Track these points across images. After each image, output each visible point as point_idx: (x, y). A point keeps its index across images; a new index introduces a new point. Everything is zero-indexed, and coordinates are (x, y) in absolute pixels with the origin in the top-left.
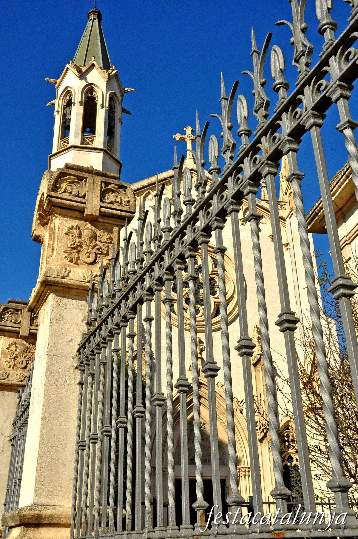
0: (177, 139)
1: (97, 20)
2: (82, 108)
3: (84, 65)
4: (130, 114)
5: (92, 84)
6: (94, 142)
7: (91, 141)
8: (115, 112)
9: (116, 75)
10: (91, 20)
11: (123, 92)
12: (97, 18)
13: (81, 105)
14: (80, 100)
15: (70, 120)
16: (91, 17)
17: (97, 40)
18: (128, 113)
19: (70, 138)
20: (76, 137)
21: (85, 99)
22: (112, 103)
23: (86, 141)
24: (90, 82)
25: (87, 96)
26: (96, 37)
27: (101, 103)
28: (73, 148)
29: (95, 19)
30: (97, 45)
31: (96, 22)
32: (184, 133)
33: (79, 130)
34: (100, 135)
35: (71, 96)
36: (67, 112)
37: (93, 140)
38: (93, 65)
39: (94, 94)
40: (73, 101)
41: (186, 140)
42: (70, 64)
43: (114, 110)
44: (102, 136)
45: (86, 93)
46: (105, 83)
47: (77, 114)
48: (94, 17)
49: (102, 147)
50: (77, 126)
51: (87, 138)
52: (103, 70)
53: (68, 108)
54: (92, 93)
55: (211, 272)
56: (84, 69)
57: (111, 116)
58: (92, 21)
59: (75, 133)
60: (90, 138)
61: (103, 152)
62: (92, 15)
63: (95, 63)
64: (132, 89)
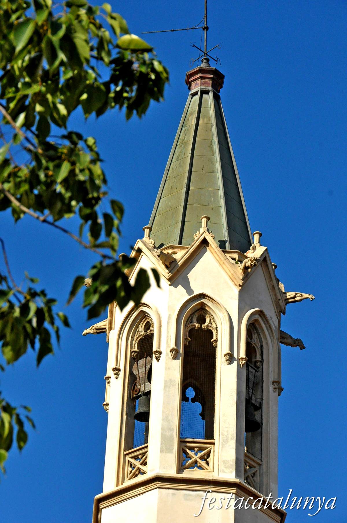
1: (211, 94)
2: (178, 364)
3: (180, 243)
4: (302, 347)
5: (203, 296)
6: (210, 460)
7: (201, 458)
8: (262, 362)
9: (264, 260)
10: (196, 93)
11: (282, 303)
12: (210, 88)
13: (175, 357)
14: (173, 345)
16: (196, 88)
17: (213, 155)
18: (297, 343)
19: (149, 449)
20: (165, 449)
21: (185, 339)
22: (255, 337)
23: (190, 458)
25: (190, 327)
26: (210, 146)
27: (227, 350)
28: (158, 484)
29: (207, 92)
30: (213, 171)
31: (209, 98)
33: (171, 429)
34: (226, 440)
35: (148, 326)
36: (140, 372)
38: (205, 242)
39: (207, 323)
40: (155, 349)
42: (146, 238)
43: (259, 358)
44: (232, 444)
45: (189, 320)
46: (236, 290)
47: (167, 385)
48: (205, 88)
49: (231, 476)
50: (166, 419)
51: (192, 449)
52: (228, 255)
53: (142, 362)
54: (202, 321)
56: (180, 256)
57: (252, 377)
58: (197, 97)
59: (163, 437)
60: (201, 449)
61: (234, 490)
62: (199, 81)
63: (209, 238)
64: (306, 295)
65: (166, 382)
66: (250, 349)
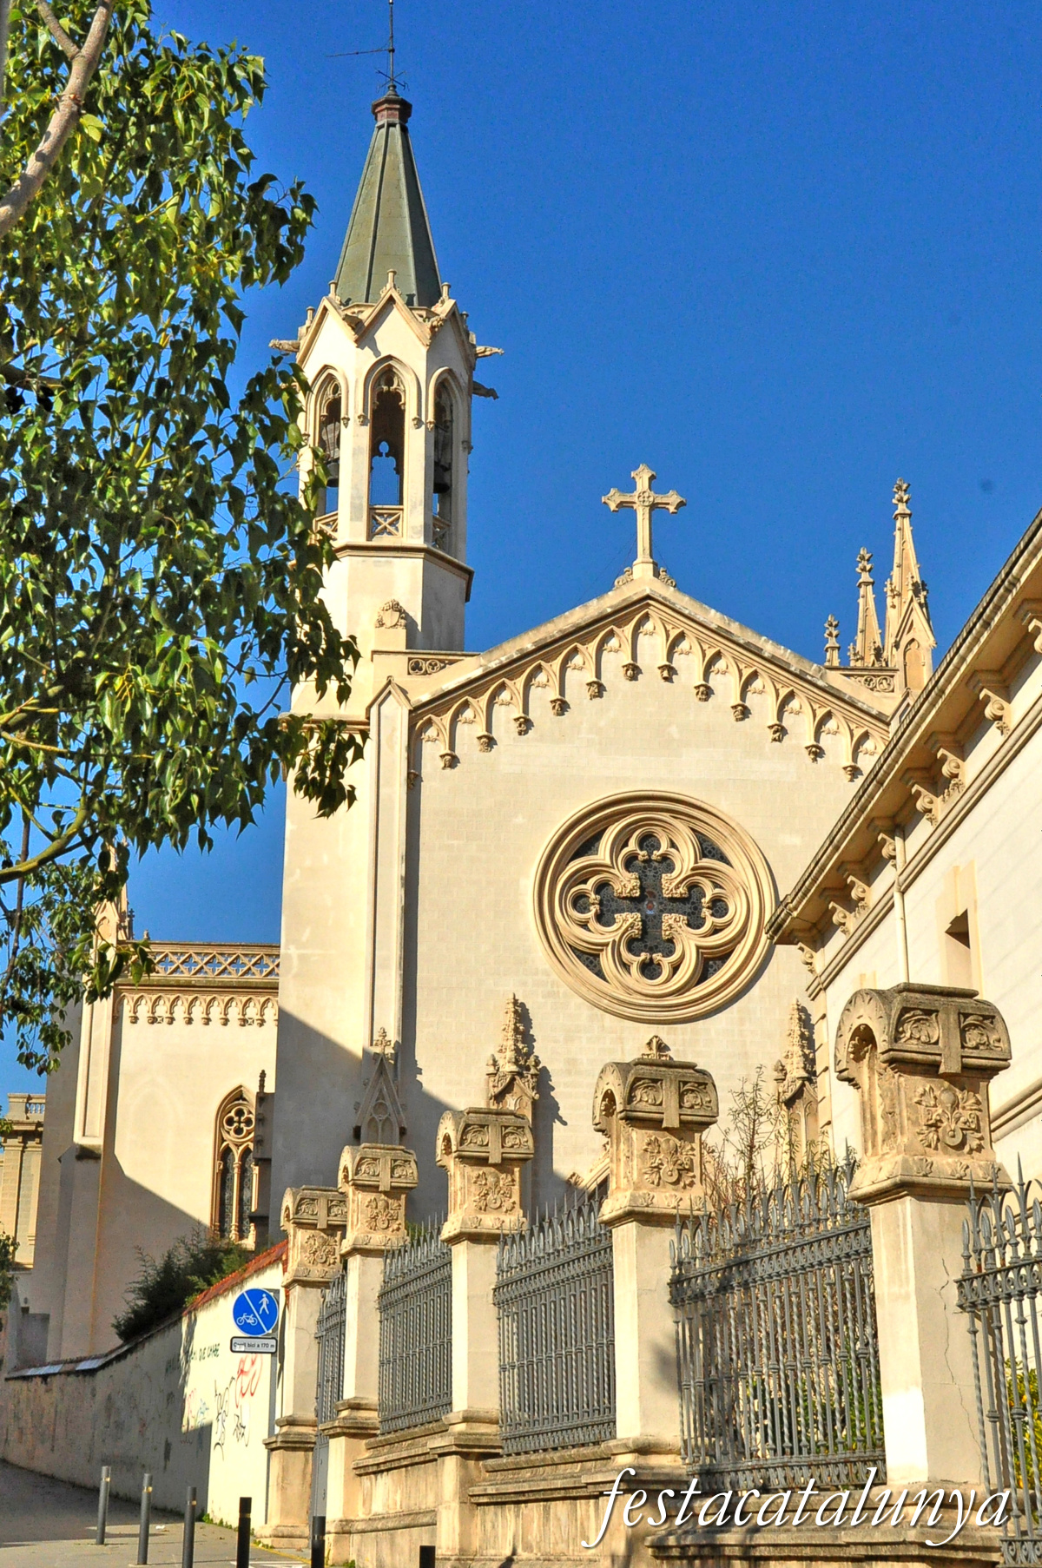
0: (613, 507)
1: (398, 126)
2: (366, 430)
3: (367, 301)
4: (496, 397)
5: (390, 357)
6: (399, 525)
7: (390, 524)
8: (451, 421)
9: (453, 314)
10: (382, 127)
11: (472, 359)
12: (397, 120)
13: (363, 424)
14: (360, 412)
15: (337, 460)
16: (382, 121)
17: (401, 197)
18: (490, 393)
19: (339, 517)
20: (355, 517)
21: (373, 403)
22: (444, 396)
23: (380, 524)
24: (383, 354)
25: (378, 390)
26: (398, 187)
27: (415, 415)
28: (349, 552)
29: (394, 125)
30: (401, 216)
31: (396, 131)
32: (630, 486)
33: (360, 497)
34: (414, 507)
35: (336, 389)
36: (329, 437)
37: (398, 519)
38: (391, 300)
39: (395, 386)
40: (342, 415)
41: (635, 506)
42: (332, 295)
43: (448, 418)
44: (421, 509)
45: (377, 383)
46: (424, 350)
47: (356, 452)
48: (391, 120)
49: (419, 542)
50: (355, 487)
51: (381, 515)
52: (415, 312)
53: (331, 427)
54: (390, 383)
55: (693, 869)
56: (366, 315)
57: (441, 438)
58: (383, 131)
59: (353, 506)
60: (390, 515)
61: (422, 555)
62: (385, 112)
63: (396, 296)
64: (496, 350)
65: (354, 450)
66: (440, 409)
